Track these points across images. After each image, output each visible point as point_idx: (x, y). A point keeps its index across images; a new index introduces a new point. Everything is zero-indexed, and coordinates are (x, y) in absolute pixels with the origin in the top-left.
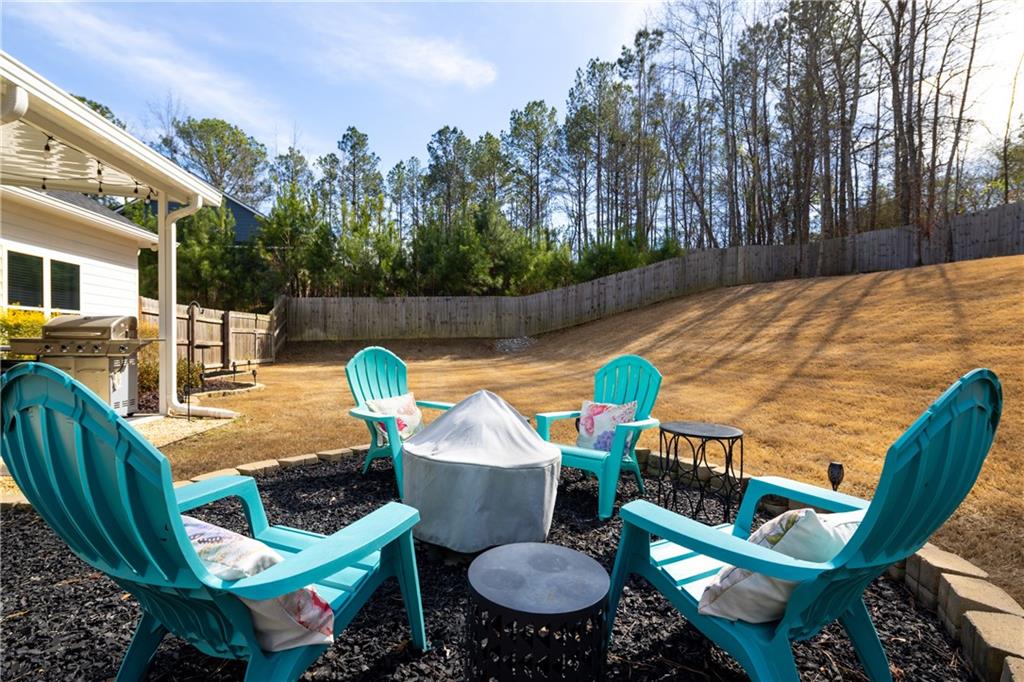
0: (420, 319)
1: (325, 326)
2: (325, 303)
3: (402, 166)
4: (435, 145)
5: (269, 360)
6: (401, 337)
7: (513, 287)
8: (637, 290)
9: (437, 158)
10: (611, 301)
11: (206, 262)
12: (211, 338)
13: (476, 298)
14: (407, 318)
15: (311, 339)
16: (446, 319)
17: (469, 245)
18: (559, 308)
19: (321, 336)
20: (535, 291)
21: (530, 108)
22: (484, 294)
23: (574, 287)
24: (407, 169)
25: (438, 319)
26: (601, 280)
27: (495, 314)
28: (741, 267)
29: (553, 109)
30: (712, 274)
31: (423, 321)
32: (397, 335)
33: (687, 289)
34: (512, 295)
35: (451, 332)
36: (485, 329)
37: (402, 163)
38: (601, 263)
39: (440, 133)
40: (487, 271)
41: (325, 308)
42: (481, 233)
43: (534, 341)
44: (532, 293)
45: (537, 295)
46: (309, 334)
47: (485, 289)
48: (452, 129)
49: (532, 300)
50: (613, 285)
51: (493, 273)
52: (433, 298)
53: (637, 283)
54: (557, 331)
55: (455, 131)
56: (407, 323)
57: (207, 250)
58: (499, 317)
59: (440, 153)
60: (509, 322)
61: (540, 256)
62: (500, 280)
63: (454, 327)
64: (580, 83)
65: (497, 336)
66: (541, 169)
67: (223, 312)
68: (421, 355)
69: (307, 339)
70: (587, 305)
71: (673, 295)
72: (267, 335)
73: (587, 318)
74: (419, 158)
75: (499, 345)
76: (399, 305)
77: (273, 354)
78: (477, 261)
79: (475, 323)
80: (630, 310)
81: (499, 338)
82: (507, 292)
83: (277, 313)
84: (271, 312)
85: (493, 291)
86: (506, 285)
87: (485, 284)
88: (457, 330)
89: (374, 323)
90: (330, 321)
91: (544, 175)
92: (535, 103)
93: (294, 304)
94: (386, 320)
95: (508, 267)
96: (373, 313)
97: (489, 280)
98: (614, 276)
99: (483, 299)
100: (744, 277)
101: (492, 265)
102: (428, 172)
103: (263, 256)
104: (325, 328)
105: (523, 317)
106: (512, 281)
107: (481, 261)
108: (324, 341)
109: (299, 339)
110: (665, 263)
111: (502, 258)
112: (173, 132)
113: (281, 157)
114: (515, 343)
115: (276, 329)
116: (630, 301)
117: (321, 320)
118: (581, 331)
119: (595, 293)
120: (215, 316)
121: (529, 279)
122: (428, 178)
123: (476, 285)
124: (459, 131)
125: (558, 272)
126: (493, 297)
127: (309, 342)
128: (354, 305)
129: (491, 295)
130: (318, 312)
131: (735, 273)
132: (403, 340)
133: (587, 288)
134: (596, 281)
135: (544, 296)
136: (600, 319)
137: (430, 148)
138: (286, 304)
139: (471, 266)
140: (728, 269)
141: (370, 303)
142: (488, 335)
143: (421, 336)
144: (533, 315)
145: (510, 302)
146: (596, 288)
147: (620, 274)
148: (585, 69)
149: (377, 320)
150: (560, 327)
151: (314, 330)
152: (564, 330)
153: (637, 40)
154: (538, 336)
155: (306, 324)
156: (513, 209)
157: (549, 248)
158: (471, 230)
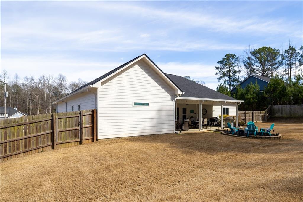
1: (282, 113)
2: (282, 107)
5: (264, 121)
11: (251, 99)
12: (250, 117)
15: (278, 116)
19: (281, 115)
41: (282, 108)
46: (277, 115)
57: (252, 96)
67: (252, 111)
69: (277, 116)
72: (264, 115)
77: (266, 120)
83: (268, 110)
84: (266, 110)
89: (297, 112)
90: (283, 111)
93: (273, 107)
94: (301, 111)
96: (297, 109)
103: (265, 96)
104: (282, 114)
108: (281, 117)
109: (274, 116)
112: (250, 55)
113: (286, 51)
115: (267, 114)
117: (281, 111)
120: (250, 112)
127: (277, 117)
128: (291, 107)
130: (280, 109)
138: (271, 107)
141: (296, 106)
151: (279, 114)
155: (276, 112)
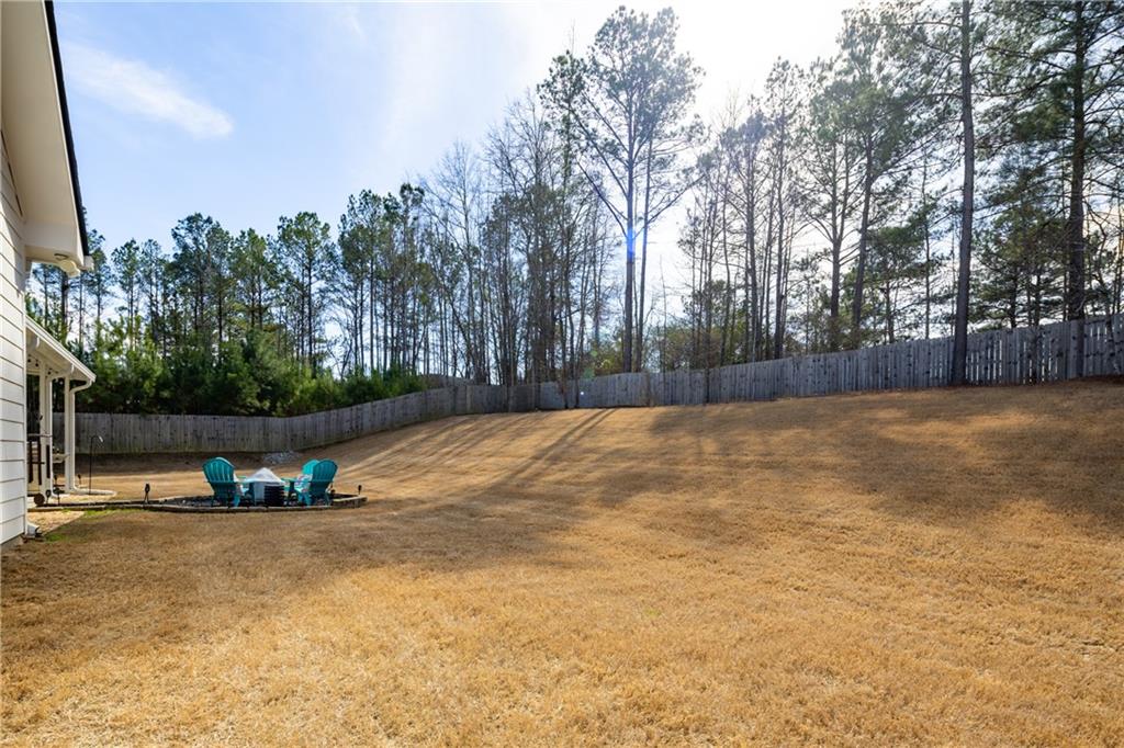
0: (186, 435)
3: (134, 246)
4: (182, 232)
6: (166, 451)
7: (279, 410)
8: (388, 416)
9: (185, 247)
10: (366, 422)
13: (243, 418)
14: (171, 434)
16: (214, 435)
17: (237, 373)
18: (322, 428)
20: (300, 413)
21: (301, 218)
22: (252, 415)
23: (335, 411)
24: (141, 250)
25: (205, 434)
26: (359, 406)
27: (261, 432)
28: (469, 401)
29: (326, 224)
30: (448, 405)
31: (189, 436)
32: (161, 449)
33: (430, 416)
34: (279, 416)
35: (218, 446)
36: (252, 445)
37: (133, 241)
38: (359, 391)
39: (190, 219)
40: (254, 395)
42: (249, 362)
43: (299, 455)
44: (298, 415)
45: (302, 417)
47: (252, 410)
48: (205, 218)
49: (297, 421)
50: (368, 411)
51: (261, 397)
52: (200, 417)
53: (388, 410)
54: (320, 447)
55: (209, 221)
56: (172, 439)
58: (266, 434)
59: (189, 241)
60: (275, 439)
61: (306, 384)
62: (267, 404)
63: (221, 443)
64: (353, 208)
65: (264, 450)
66: (313, 279)
68: (188, 466)
70: (346, 426)
71: (418, 419)
73: (346, 437)
74: (159, 243)
75: (266, 458)
76: (163, 422)
78: (244, 387)
79: (243, 439)
80: (382, 431)
81: (266, 453)
82: (274, 413)
85: (260, 412)
86: (273, 407)
87: (252, 406)
88: (224, 445)
89: (135, 438)
91: (317, 285)
92: (306, 214)
94: (148, 436)
95: (276, 393)
96: (134, 428)
97: (257, 404)
98: (369, 404)
99: (250, 418)
100: (472, 408)
101: (259, 390)
102: (171, 260)
105: (289, 435)
106: (279, 404)
107: (248, 387)
110: (412, 395)
111: (269, 384)
114: (281, 457)
116: (383, 424)
118: (342, 447)
119: (354, 417)
121: (295, 402)
122: (171, 267)
123: (244, 406)
124: (214, 222)
125: (323, 399)
126: (260, 418)
129: (258, 415)
131: (465, 405)
132: (167, 454)
133: (346, 412)
134: (354, 407)
135: (309, 417)
136: (358, 437)
137: (175, 235)
139: (239, 390)
140: (459, 402)
141: (132, 420)
142: (255, 450)
143: (187, 450)
144: (299, 433)
145: (276, 422)
146: (354, 412)
147: (374, 403)
148: (357, 197)
149: (139, 435)
150: (322, 444)
152: (326, 446)
153: (402, 191)
154: (303, 451)
156: (281, 312)
157: (314, 377)
158: (238, 360)
